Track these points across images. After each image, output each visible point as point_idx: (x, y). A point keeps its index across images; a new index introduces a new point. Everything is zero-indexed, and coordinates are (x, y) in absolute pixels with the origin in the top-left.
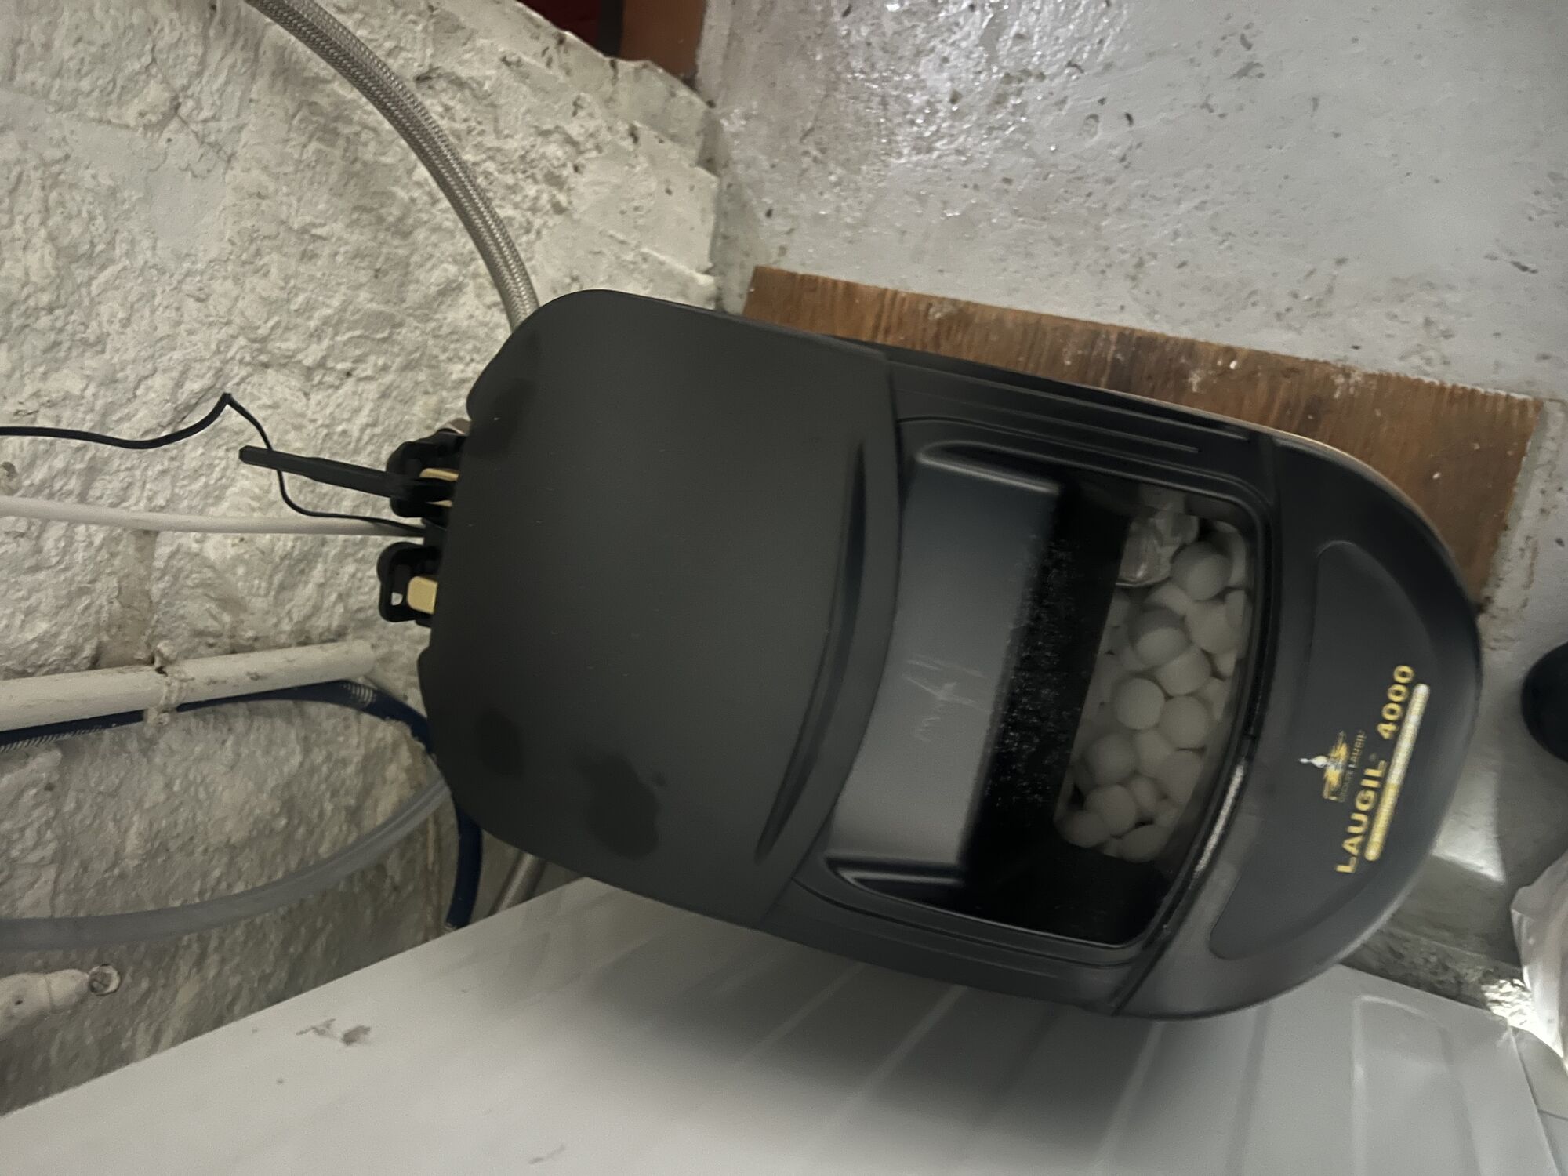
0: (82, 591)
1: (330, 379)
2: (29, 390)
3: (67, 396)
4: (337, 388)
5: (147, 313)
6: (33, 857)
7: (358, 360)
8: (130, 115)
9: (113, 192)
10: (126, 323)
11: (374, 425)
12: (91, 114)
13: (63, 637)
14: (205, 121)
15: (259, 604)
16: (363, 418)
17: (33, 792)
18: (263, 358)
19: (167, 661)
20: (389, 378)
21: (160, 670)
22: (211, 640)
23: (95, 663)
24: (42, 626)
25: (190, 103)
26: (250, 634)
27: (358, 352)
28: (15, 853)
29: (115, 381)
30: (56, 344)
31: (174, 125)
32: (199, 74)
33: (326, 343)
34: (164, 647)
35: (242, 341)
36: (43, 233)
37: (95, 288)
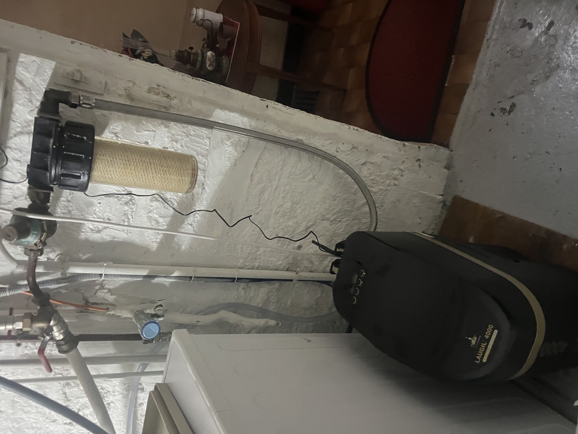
0: (287, 257)
1: (336, 222)
2: (284, 225)
3: (290, 226)
4: (337, 224)
5: (304, 211)
6: (273, 301)
7: (343, 218)
8: (306, 180)
9: (302, 193)
10: (301, 213)
11: (344, 231)
12: (301, 180)
13: (283, 264)
14: (319, 179)
15: (316, 263)
16: (342, 230)
17: (275, 290)
18: (323, 219)
19: (298, 272)
20: (349, 222)
21: (296, 273)
22: (307, 269)
23: (287, 270)
24: (280, 262)
25: (317, 176)
26: (314, 269)
27: (342, 217)
28: (271, 299)
29: (297, 223)
30: (289, 217)
31: (314, 180)
32: (319, 171)
33: (335, 216)
34: (298, 269)
35: (320, 216)
36: (290, 200)
37: (297, 208)
